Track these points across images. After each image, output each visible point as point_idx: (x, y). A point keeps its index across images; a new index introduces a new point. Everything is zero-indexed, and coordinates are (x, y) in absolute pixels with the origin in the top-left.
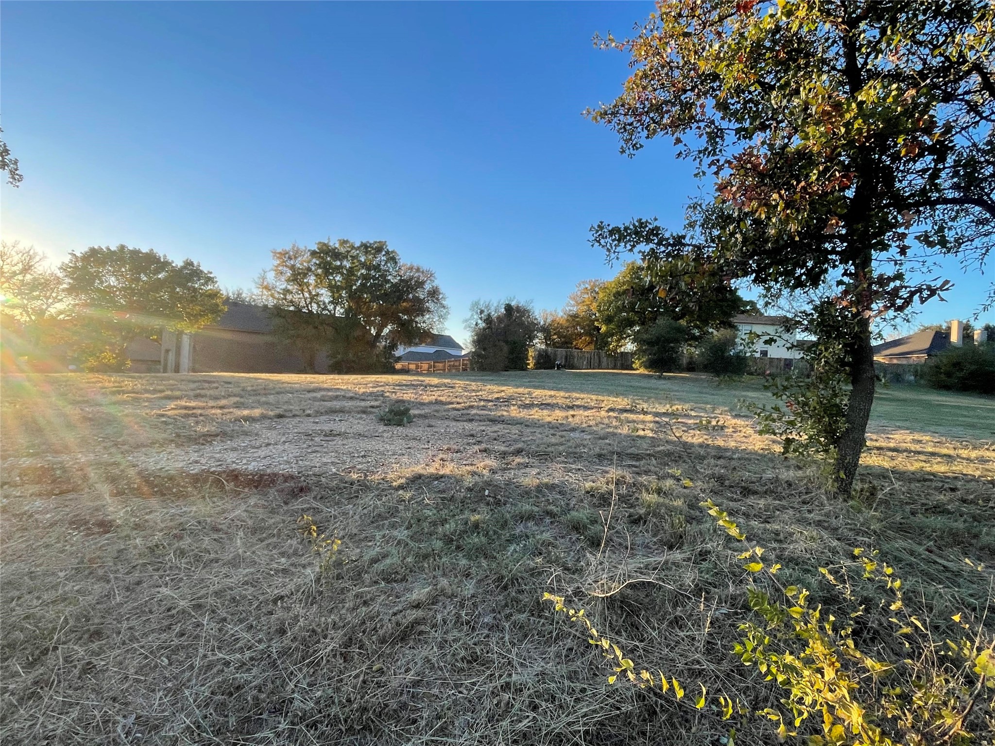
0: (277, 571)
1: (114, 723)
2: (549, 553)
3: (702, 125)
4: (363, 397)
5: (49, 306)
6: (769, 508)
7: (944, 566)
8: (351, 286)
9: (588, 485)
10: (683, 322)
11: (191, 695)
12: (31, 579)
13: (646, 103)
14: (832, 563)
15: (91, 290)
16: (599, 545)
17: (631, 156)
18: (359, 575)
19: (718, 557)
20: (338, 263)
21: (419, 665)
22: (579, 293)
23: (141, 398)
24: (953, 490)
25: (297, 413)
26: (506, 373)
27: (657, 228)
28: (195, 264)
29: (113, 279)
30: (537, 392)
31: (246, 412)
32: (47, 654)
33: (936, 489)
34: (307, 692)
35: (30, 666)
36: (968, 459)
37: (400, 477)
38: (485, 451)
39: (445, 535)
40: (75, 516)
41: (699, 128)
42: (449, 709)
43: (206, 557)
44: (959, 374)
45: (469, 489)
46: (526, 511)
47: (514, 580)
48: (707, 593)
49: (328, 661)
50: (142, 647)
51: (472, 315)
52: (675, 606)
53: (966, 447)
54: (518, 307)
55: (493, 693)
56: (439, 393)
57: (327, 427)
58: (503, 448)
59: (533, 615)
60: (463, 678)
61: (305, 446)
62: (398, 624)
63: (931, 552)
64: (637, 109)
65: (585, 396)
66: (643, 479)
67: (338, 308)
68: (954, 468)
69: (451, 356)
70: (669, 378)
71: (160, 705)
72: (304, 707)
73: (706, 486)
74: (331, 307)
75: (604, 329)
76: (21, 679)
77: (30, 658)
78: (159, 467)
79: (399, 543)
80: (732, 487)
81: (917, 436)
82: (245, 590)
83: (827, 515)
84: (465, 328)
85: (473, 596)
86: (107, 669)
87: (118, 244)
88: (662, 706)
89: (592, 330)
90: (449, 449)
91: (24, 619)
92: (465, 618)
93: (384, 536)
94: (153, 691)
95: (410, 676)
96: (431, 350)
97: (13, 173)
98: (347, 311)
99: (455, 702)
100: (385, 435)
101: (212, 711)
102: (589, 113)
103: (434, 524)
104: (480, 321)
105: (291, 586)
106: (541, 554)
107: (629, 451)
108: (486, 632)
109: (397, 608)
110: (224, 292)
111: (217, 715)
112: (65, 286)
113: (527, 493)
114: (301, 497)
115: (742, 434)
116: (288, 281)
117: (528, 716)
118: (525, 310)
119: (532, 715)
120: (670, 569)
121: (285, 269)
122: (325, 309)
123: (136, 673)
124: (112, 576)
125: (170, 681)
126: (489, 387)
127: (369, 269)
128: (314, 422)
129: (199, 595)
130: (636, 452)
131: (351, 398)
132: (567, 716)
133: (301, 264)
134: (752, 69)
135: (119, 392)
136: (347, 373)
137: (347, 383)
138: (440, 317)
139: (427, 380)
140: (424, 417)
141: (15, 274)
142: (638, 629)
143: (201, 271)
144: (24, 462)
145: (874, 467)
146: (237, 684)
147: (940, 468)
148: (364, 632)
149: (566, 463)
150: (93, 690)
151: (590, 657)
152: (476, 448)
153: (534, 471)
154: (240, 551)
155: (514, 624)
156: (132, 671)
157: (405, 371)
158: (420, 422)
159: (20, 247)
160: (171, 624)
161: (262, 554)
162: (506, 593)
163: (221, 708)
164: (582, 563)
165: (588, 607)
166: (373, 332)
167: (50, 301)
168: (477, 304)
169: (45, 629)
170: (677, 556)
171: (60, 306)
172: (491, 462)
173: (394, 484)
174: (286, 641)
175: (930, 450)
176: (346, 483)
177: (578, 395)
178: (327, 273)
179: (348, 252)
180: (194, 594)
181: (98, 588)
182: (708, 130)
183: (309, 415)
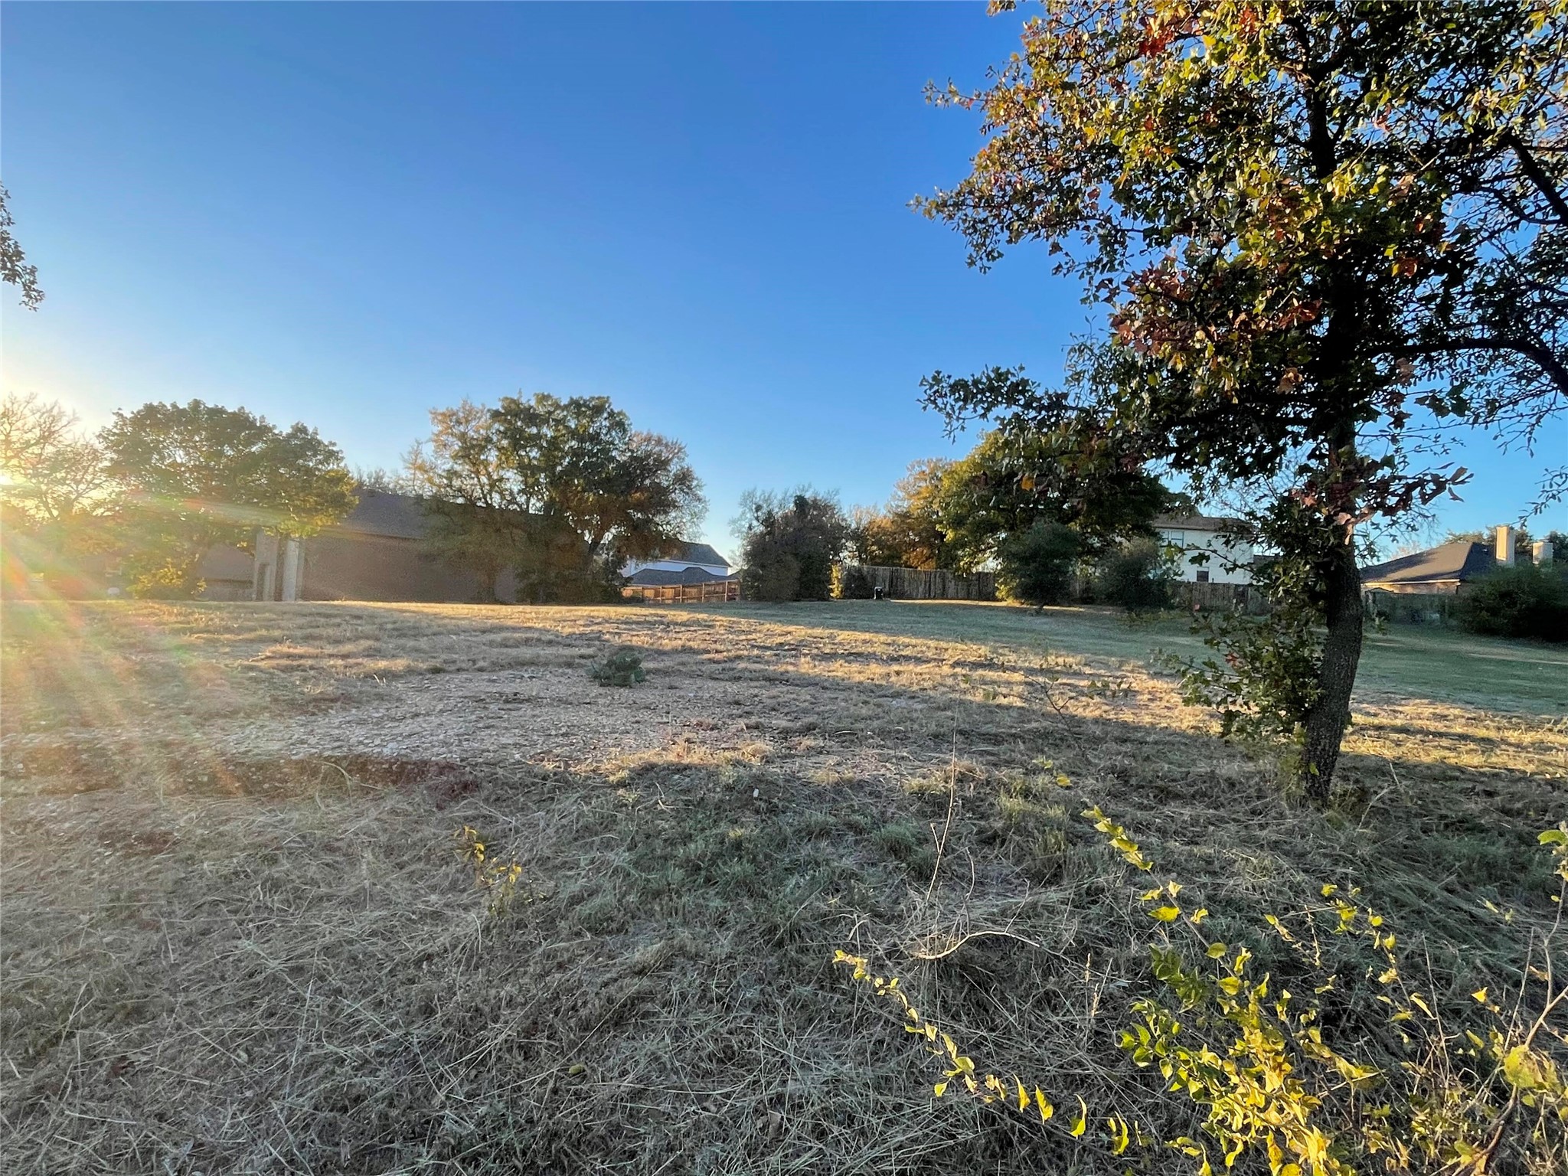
0: (423, 916)
1: (159, 1155)
2: (851, 889)
3: (1092, 223)
4: (568, 641)
5: (80, 495)
6: (1198, 821)
7: (1472, 915)
8: (554, 467)
9: (915, 782)
10: (1075, 527)
11: (282, 1110)
12: (38, 924)
13: (1008, 188)
14: (1294, 908)
15: (146, 470)
16: (929, 878)
17: (984, 269)
18: (553, 921)
19: (1115, 898)
20: (534, 430)
21: (641, 1066)
22: (912, 480)
23: (218, 640)
24: (1490, 794)
25: (464, 665)
26: (796, 604)
27: (1024, 382)
28: (310, 430)
29: (181, 453)
30: (843, 635)
31: (382, 664)
32: (57, 1044)
33: (1464, 792)
34: (465, 1107)
35: (29, 1063)
36: (1518, 746)
37: (621, 768)
38: (757, 727)
39: (688, 861)
40: (111, 825)
41: (1087, 228)
42: (687, 1135)
43: (314, 892)
44: (1508, 611)
45: (729, 788)
46: (816, 823)
47: (795, 932)
48: (1097, 954)
49: (499, 1058)
50: (207, 1034)
51: (744, 513)
52: (1046, 974)
53: (1516, 727)
54: (815, 501)
55: (756, 1110)
56: (688, 635)
57: (509, 689)
58: (783, 723)
59: (822, 987)
60: (710, 1086)
61: (473, 717)
62: (610, 1001)
63: (1451, 891)
64: (992, 197)
65: (919, 641)
66: (1003, 774)
67: (533, 501)
68: (1494, 760)
69: (710, 576)
70: (1053, 614)
71: (232, 1126)
72: (459, 1130)
73: (1100, 785)
74: (521, 499)
75: (950, 535)
76: (16, 1083)
77: (31, 1051)
78: (242, 749)
79: (615, 871)
80: (1143, 787)
81: (1440, 709)
82: (372, 944)
83: (1290, 832)
84: (732, 533)
85: (729, 957)
86: (150, 1071)
87: (191, 400)
88: (1021, 1132)
89: (932, 538)
90: (700, 724)
91: (23, 988)
92: (715, 991)
93: (592, 862)
94: (223, 1104)
95: (627, 1083)
96: (680, 567)
97: (28, 288)
98: (548, 506)
99: (697, 1125)
100: (601, 701)
101: (314, 1136)
102: (919, 203)
103: (670, 842)
104: (755, 523)
105: (444, 939)
106: (838, 891)
107: (984, 729)
108: (749, 1013)
109: (609, 975)
110: (354, 474)
111: (323, 1142)
112: (107, 464)
113: (819, 794)
114: (464, 798)
115: (1164, 704)
116: (455, 457)
117: (811, 1148)
118: (826, 506)
119: (817, 1145)
120: (1038, 916)
121: (451, 439)
122: (513, 501)
123: (197, 1075)
124: (163, 921)
125: (250, 1088)
126: (768, 626)
127: (582, 440)
128: (490, 681)
129: (298, 952)
130: (994, 730)
131: (550, 643)
132: (872, 1147)
133: (477, 432)
134: (1166, 140)
135: (184, 631)
136: (545, 603)
137: (545, 619)
138: (694, 515)
139: (672, 615)
140: (665, 673)
141: (28, 444)
142: (987, 1011)
143: (319, 443)
144: (31, 740)
145: (1367, 757)
146: (355, 1091)
147: (1471, 759)
148: (557, 1013)
149: (883, 747)
150: (128, 1101)
151: (910, 1053)
152: (742, 723)
153: (832, 760)
154: (367, 883)
155: (793, 1002)
156: (190, 1071)
157: (636, 601)
158: (658, 681)
159: (38, 403)
160: (254, 998)
161: (399, 887)
162: (780, 952)
163: (329, 1133)
164: (902, 906)
165: (909, 976)
166: (588, 537)
167: (82, 486)
168: (750, 495)
169: (55, 1005)
170: (1052, 895)
171: (97, 495)
172: (765, 745)
173: (612, 778)
174: (435, 1026)
175: (1459, 730)
176: (535, 776)
177: (907, 640)
178: (516, 446)
179: (550, 413)
180: (289, 950)
181: (140, 941)
182: (1101, 231)
183: (481, 670)
